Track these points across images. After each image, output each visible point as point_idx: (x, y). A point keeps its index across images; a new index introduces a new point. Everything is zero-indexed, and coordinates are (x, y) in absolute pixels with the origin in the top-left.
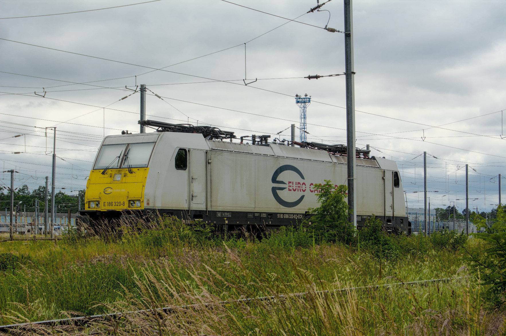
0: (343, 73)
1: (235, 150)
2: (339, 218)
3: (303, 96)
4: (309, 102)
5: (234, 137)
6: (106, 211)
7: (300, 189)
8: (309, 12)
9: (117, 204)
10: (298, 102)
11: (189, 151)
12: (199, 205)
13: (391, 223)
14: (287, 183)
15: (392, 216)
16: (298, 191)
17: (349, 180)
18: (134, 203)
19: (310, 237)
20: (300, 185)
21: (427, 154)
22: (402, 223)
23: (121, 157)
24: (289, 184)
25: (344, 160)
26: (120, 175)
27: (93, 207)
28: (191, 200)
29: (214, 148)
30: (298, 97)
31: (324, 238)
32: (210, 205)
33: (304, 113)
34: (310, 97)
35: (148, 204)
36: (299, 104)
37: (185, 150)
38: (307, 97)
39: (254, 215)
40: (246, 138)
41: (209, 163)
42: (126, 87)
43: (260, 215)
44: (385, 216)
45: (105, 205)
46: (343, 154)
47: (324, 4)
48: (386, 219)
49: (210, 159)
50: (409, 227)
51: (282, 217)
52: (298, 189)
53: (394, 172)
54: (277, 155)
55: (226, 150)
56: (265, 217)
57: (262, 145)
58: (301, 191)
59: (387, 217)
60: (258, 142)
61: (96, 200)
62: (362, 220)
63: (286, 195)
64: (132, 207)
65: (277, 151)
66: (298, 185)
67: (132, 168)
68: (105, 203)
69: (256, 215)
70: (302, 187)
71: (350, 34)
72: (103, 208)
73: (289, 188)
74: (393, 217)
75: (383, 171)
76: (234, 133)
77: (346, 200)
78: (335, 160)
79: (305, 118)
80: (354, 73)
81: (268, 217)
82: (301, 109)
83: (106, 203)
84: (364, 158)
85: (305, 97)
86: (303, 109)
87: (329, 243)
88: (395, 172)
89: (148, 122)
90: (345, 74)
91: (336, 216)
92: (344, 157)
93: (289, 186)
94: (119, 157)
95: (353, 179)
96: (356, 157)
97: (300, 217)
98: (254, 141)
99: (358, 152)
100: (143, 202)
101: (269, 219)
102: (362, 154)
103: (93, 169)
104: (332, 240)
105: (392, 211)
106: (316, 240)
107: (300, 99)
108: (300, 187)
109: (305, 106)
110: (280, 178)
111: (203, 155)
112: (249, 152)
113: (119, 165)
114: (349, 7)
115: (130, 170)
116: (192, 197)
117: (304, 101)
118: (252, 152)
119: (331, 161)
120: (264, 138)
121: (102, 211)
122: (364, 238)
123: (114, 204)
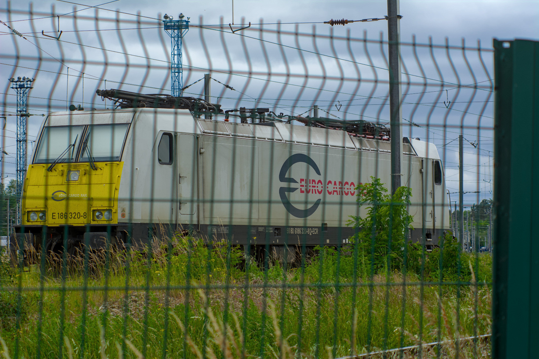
0: (384, 17)
4: (187, 27)
6: (58, 225)
7: (315, 190)
9: (73, 216)
10: (167, 28)
12: (188, 217)
13: (431, 240)
14: (299, 181)
16: (312, 193)
17: (393, 177)
18: (102, 214)
20: (315, 184)
23: (77, 146)
24: (301, 183)
26: (76, 172)
27: (35, 221)
28: (179, 209)
29: (206, 131)
30: (168, 20)
32: (202, 217)
33: (178, 47)
34: (189, 18)
35: (123, 216)
36: (170, 31)
37: (170, 135)
39: (258, 229)
40: (232, 113)
41: (200, 153)
42: (43, 32)
43: (265, 230)
45: (54, 217)
48: (425, 234)
49: (202, 147)
51: (292, 232)
52: (312, 190)
53: (434, 161)
54: (285, 139)
55: (222, 133)
56: (271, 233)
58: (316, 193)
59: (426, 231)
61: (39, 210)
63: (297, 200)
64: (98, 220)
65: (284, 132)
66: (312, 183)
67: (95, 162)
68: (54, 215)
69: (261, 229)
70: (317, 187)
72: (51, 222)
73: (301, 189)
74: (434, 229)
75: (421, 160)
76: (220, 105)
78: (358, 145)
80: (400, 17)
81: (275, 233)
82: (173, 39)
83: (57, 215)
85: (180, 19)
86: (176, 39)
88: (436, 161)
89: (112, 92)
90: (387, 18)
92: (369, 139)
93: (301, 186)
94: (74, 144)
95: (400, 176)
97: (316, 232)
100: (116, 212)
101: (276, 235)
103: (33, 164)
105: (432, 221)
107: (171, 22)
108: (315, 187)
109: (180, 34)
111: (193, 142)
112: (250, 136)
113: (74, 157)
115: (93, 165)
116: (180, 204)
117: (178, 26)
118: (253, 136)
119: (354, 147)
121: (49, 226)
123: (69, 216)
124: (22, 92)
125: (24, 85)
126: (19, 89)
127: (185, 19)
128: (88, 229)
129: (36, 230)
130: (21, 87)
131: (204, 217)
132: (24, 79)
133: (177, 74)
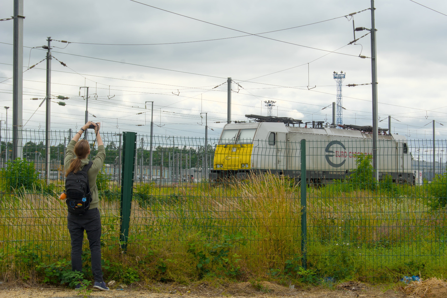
1: (304, 132)
2: (367, 174)
3: (339, 73)
4: (344, 77)
5: (302, 123)
6: (227, 170)
8: (349, 44)
9: (234, 166)
10: (335, 78)
11: (276, 134)
12: (282, 167)
13: (401, 177)
14: (335, 152)
15: (402, 172)
17: (374, 151)
18: (244, 165)
19: (350, 186)
21: (435, 122)
22: (409, 177)
23: (236, 137)
25: (371, 137)
26: (235, 148)
27: (219, 168)
29: (291, 131)
30: (335, 74)
31: (358, 187)
33: (340, 87)
34: (345, 73)
35: (253, 166)
36: (336, 79)
37: (274, 133)
38: (342, 74)
39: (315, 173)
40: (309, 123)
41: (288, 141)
43: (319, 172)
44: (397, 173)
46: (370, 132)
47: (358, 39)
48: (398, 175)
49: (289, 138)
50: (414, 180)
51: (332, 173)
53: (404, 144)
54: (328, 134)
55: (297, 132)
56: (321, 174)
57: (318, 128)
58: (343, 157)
59: (399, 173)
60: (316, 125)
61: (221, 163)
62: (382, 175)
63: (334, 160)
64: (243, 168)
65: (329, 131)
66: (342, 153)
67: (243, 144)
71: (374, 58)
72: (225, 168)
73: (336, 155)
75: (396, 143)
76: (302, 120)
77: (371, 164)
78: (365, 137)
79: (340, 90)
80: (377, 83)
82: (338, 83)
83: (227, 166)
84: (384, 135)
85: (341, 74)
86: (339, 83)
87: (362, 190)
89: (251, 116)
90: (372, 84)
91: (366, 173)
92: (371, 134)
94: (235, 137)
95: (376, 150)
96: (379, 134)
97: (343, 173)
98: (314, 125)
99: (380, 130)
100: (250, 165)
101: (324, 175)
102: (383, 131)
103: (219, 145)
104: (363, 188)
105: (402, 169)
106: (354, 188)
107: (337, 75)
109: (341, 81)
110: (331, 149)
111: (285, 136)
112: (312, 133)
113: (235, 142)
114: (374, 42)
115: (242, 146)
116: (278, 162)
117: (340, 77)
118: (313, 133)
119: (363, 137)
120: (320, 123)
121: (224, 170)
122: (382, 187)
123: (232, 166)
124: (270, 108)
125: (271, 104)
126: (269, 106)
127: (343, 73)
128: (239, 171)
129: (218, 172)
130: (270, 105)
131: (289, 167)
132: (271, 101)
133: (339, 99)
